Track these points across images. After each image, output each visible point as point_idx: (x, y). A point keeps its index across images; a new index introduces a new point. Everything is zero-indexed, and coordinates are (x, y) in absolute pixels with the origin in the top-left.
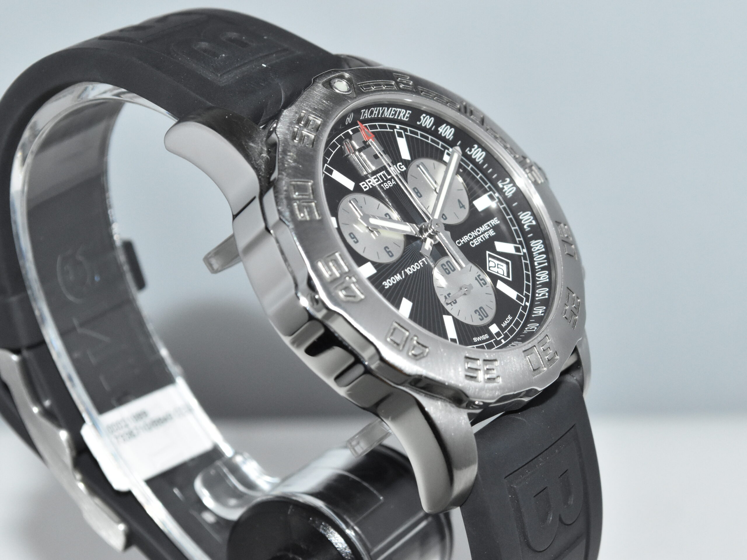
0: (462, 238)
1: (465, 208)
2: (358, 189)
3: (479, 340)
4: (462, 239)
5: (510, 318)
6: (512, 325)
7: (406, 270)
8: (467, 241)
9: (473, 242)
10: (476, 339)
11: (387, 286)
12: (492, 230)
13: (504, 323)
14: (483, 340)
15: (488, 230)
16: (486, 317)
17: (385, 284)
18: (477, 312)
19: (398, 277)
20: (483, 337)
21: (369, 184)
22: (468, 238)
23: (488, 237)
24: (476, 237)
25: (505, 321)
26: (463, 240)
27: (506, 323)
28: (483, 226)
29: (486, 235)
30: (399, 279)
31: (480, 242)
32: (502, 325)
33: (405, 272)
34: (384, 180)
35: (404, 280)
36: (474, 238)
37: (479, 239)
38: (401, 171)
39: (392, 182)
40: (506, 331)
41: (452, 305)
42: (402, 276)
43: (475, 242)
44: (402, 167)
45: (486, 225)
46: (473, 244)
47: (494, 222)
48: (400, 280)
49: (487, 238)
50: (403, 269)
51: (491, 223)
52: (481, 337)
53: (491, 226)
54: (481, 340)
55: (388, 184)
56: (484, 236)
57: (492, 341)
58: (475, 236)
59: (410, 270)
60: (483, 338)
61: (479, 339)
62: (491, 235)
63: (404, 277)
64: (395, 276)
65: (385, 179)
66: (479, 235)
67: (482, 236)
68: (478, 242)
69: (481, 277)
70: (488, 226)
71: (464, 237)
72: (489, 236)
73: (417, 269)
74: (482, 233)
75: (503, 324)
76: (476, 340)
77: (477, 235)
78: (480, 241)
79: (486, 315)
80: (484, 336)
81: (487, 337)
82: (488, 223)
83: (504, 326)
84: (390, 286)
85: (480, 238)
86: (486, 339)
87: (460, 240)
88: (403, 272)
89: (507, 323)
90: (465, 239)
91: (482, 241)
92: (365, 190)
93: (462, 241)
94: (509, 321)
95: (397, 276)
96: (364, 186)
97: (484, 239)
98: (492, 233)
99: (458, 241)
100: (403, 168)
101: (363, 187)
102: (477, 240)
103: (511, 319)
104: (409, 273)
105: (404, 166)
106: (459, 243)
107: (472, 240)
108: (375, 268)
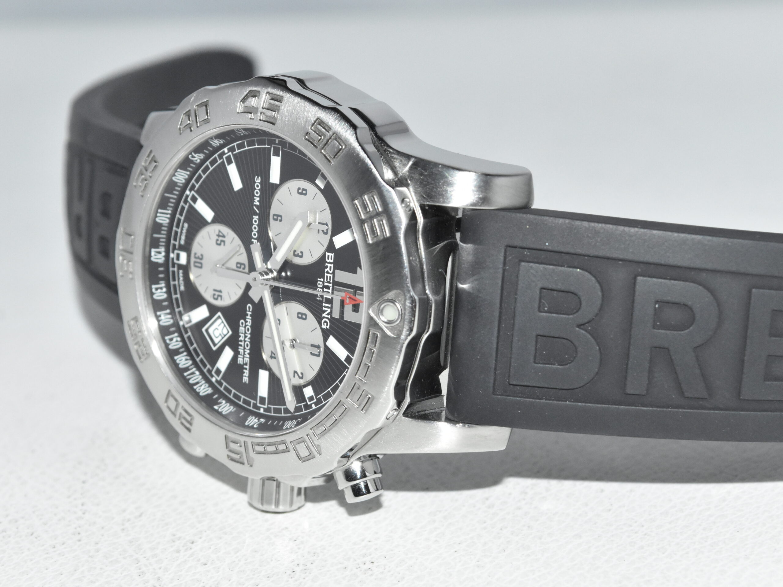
1: (269, 356)
2: (331, 247)
5: (182, 288)
6: (177, 283)
7: (257, 217)
8: (247, 320)
9: (243, 326)
10: (186, 227)
11: (257, 179)
12: (242, 363)
13: (182, 275)
14: (182, 235)
15: (243, 359)
16: (195, 262)
17: (259, 179)
18: (201, 257)
20: (184, 237)
21: (329, 265)
22: (248, 325)
23: (239, 350)
24: (246, 337)
25: (182, 279)
27: (181, 277)
28: (248, 356)
29: (241, 351)
31: (240, 334)
32: (182, 271)
33: (256, 214)
35: (253, 205)
36: (245, 332)
37: (242, 337)
40: (176, 269)
41: (217, 235)
42: (256, 206)
43: (242, 328)
44: (325, 324)
45: (247, 360)
46: (242, 323)
47: (246, 374)
48: (254, 200)
49: (239, 347)
50: (259, 215)
51: (246, 369)
52: (185, 235)
53: (245, 366)
55: (320, 287)
56: (242, 346)
58: (246, 335)
59: (256, 221)
61: (184, 231)
62: (239, 356)
63: (254, 207)
64: (259, 199)
65: (325, 290)
66: (245, 341)
67: (243, 344)
68: (241, 332)
69: (219, 298)
70: (246, 364)
71: (250, 321)
72: (240, 353)
73: (253, 231)
74: (245, 348)
75: (181, 273)
77: (246, 339)
78: (240, 336)
79: (196, 264)
80: (184, 239)
81: (182, 241)
82: (247, 367)
84: (256, 183)
85: (242, 339)
86: (181, 239)
87: (251, 313)
88: (258, 212)
91: (240, 339)
92: (327, 254)
93: (249, 313)
94: (180, 282)
95: (258, 201)
96: (330, 257)
97: (240, 343)
98: (240, 360)
99: (251, 310)
101: (330, 254)
102: (243, 333)
104: (254, 218)
105: (325, 328)
106: (249, 308)
107: (245, 327)
108: (273, 184)
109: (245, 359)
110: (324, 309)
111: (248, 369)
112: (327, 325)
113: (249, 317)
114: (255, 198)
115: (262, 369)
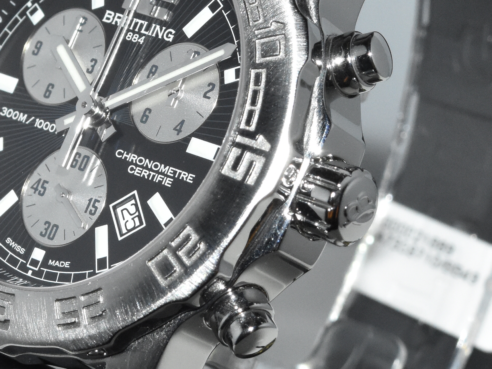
0: (130, 154)
1: (178, 134)
2: (100, 13)
3: (11, 245)
4: (127, 154)
5: (66, 264)
6: (59, 272)
7: (37, 120)
8: (130, 161)
9: (135, 168)
10: (10, 241)
11: (3, 113)
12: (172, 180)
13: (54, 261)
14: (15, 249)
15: (167, 176)
16: (49, 238)
17: (5, 110)
18: (47, 225)
19: (22, 118)
20: (19, 248)
21: (116, 19)
22: (136, 160)
23: (157, 181)
24: (147, 168)
25: (58, 262)
26: (128, 156)
27: (56, 264)
28: (168, 167)
29: (158, 178)
30: (21, 120)
31: (142, 176)
32: (50, 261)
33: (34, 121)
34: (135, 29)
35: (25, 125)
36: (142, 167)
37: (145, 173)
38: (164, 38)
39: (139, 39)
40: (45, 270)
41: (35, 193)
42: (26, 121)
43: (137, 171)
44: (170, 35)
45: (172, 170)
46: (132, 169)
47: (185, 177)
48: (21, 122)
49: (154, 180)
50: (37, 117)
51: (180, 174)
52: (17, 245)
53: (176, 176)
54: (13, 247)
55: (132, 37)
56: (154, 176)
57: (21, 260)
58: (145, 166)
59: (41, 124)
60: (17, 248)
61: (13, 244)
62: (163, 183)
63: (27, 123)
64: (22, 114)
65: (137, 30)
66: (151, 170)
67: (152, 173)
68: (140, 174)
69: (97, 204)
70: (175, 173)
71: (133, 155)
72: (160, 182)
73: (48, 130)
74: (157, 172)
75: (52, 262)
76: (8, 241)
77: (149, 167)
78: (144, 175)
79: (51, 236)
80: (21, 248)
81: (22, 252)
82: (179, 171)
83: (51, 264)
84: (6, 116)
85: (148, 173)
86: (19, 252)
87: (126, 152)
88: (33, 118)
89: (57, 266)
90: (132, 158)
91: (146, 177)
92: (104, 20)
93: (125, 155)
94: (60, 266)
95: (23, 116)
96: (109, 16)
97: (150, 179)
98: (167, 182)
99: (123, 152)
100: (170, 38)
101: (106, 15)
102: (142, 171)
103: (66, 266)
104: (37, 124)
105: (173, 36)
106: (120, 153)
107: (137, 165)
108: (16, 89)
109: (169, 174)
110: (154, 35)
111: (181, 171)
112: (171, 33)
114: (19, 120)
115: (186, 146)
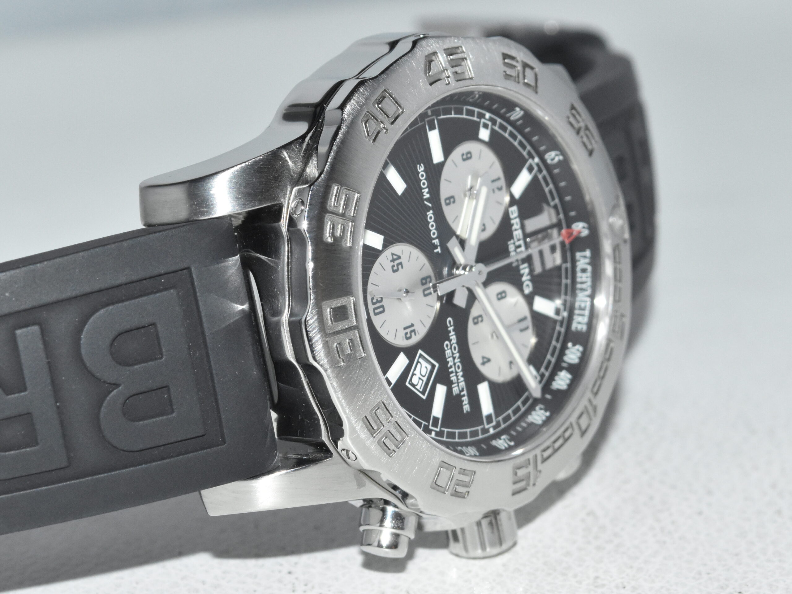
4: (453, 330)
7: (432, 211)
9: (449, 347)
11: (419, 168)
12: (458, 392)
15: (458, 386)
19: (426, 193)
22: (453, 343)
23: (451, 379)
24: (454, 358)
28: (463, 379)
29: (453, 378)
30: (424, 194)
33: (429, 209)
36: (452, 353)
37: (450, 362)
41: (391, 261)
42: (426, 199)
43: (448, 351)
45: (463, 385)
47: (465, 402)
49: (451, 376)
51: (464, 395)
56: (453, 372)
58: (454, 356)
62: (453, 386)
63: (425, 202)
66: (454, 364)
67: (453, 369)
68: (448, 357)
70: (463, 390)
71: (455, 337)
72: (453, 383)
74: (456, 372)
77: (455, 361)
78: (448, 362)
82: (465, 392)
84: (419, 172)
85: (451, 364)
87: (453, 327)
88: (431, 205)
90: (453, 337)
91: (449, 366)
95: (428, 193)
97: (450, 370)
98: (455, 390)
99: (452, 323)
102: (450, 357)
104: (429, 214)
106: (450, 322)
107: (451, 348)
113: (452, 333)
114: (423, 191)
